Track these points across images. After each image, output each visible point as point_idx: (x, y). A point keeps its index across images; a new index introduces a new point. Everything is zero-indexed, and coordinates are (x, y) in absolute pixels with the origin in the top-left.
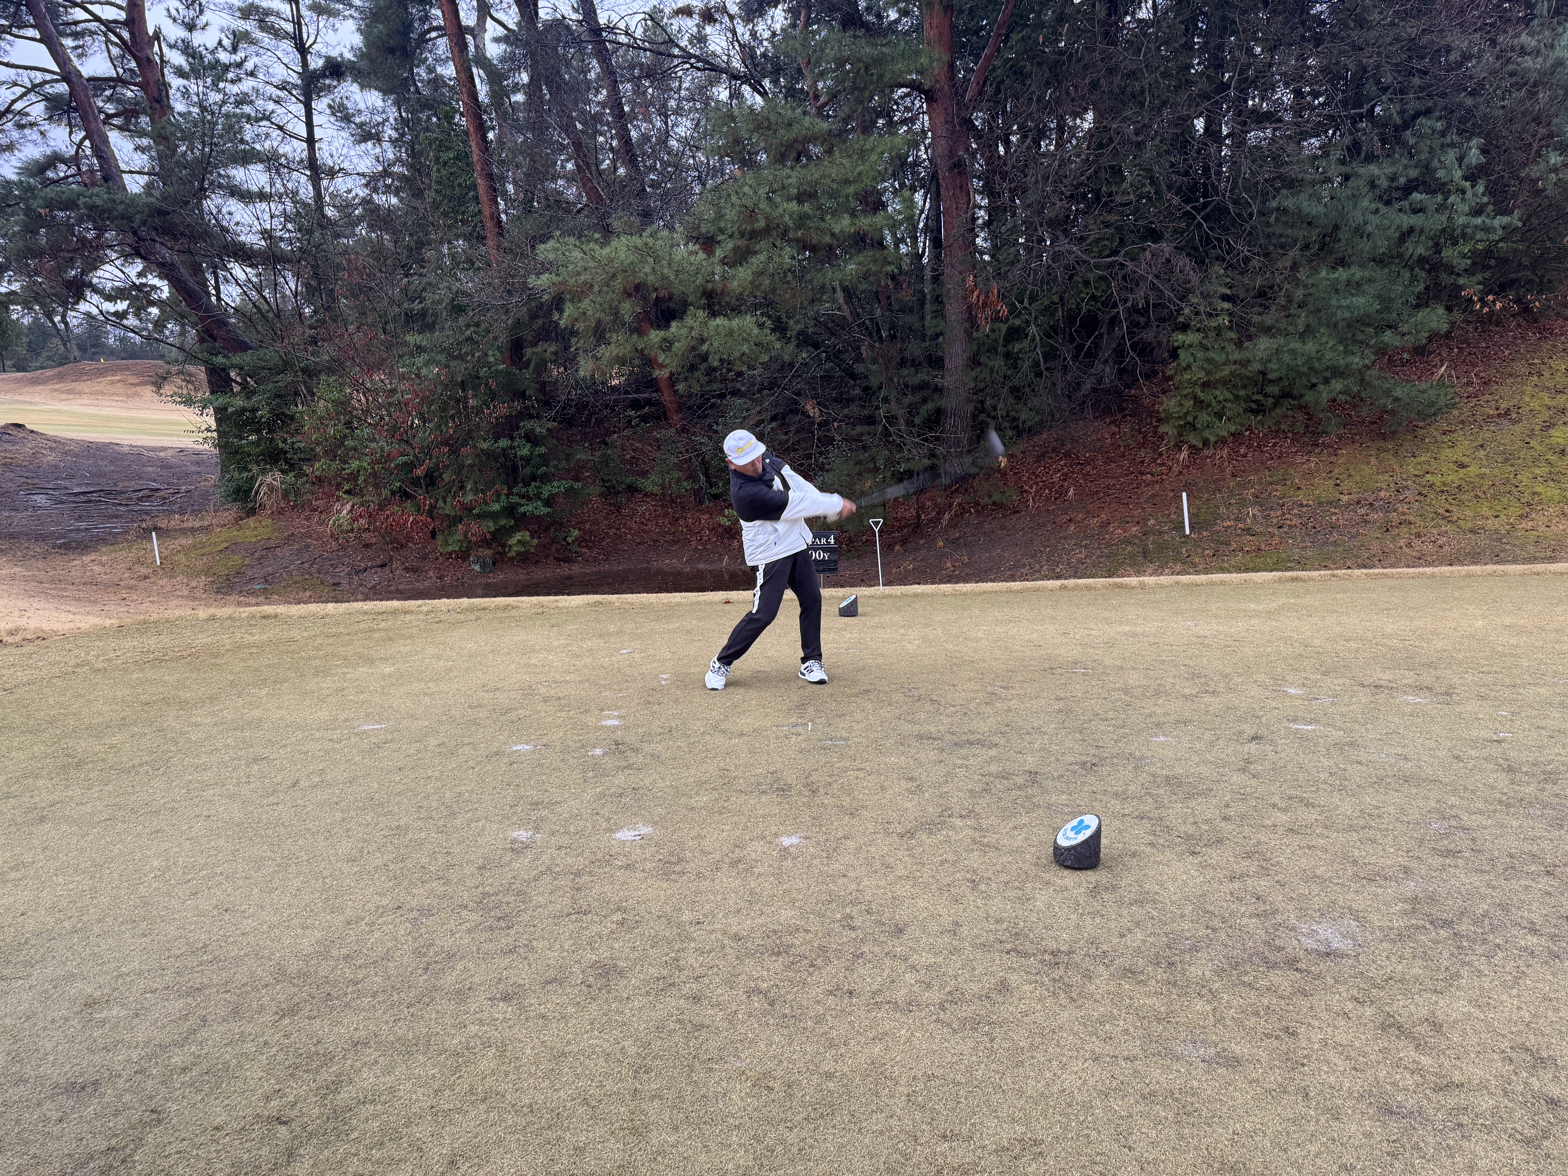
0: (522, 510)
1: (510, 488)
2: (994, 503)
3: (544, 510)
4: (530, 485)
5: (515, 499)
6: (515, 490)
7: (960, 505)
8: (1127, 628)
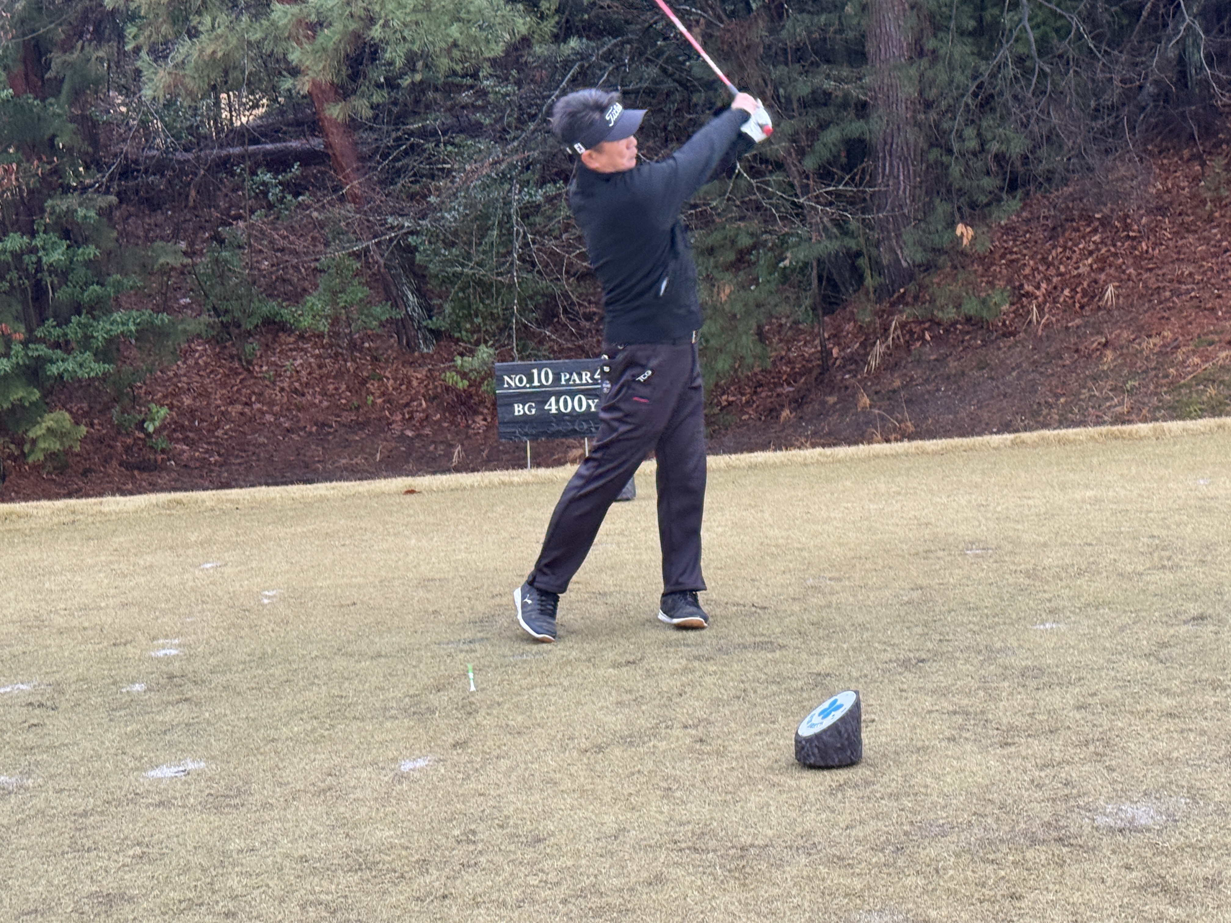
0: (53, 370)
1: (30, 330)
2: (968, 320)
3: (98, 368)
4: (68, 321)
5: (42, 350)
6: (39, 333)
7: (903, 326)
8: (1089, 493)
